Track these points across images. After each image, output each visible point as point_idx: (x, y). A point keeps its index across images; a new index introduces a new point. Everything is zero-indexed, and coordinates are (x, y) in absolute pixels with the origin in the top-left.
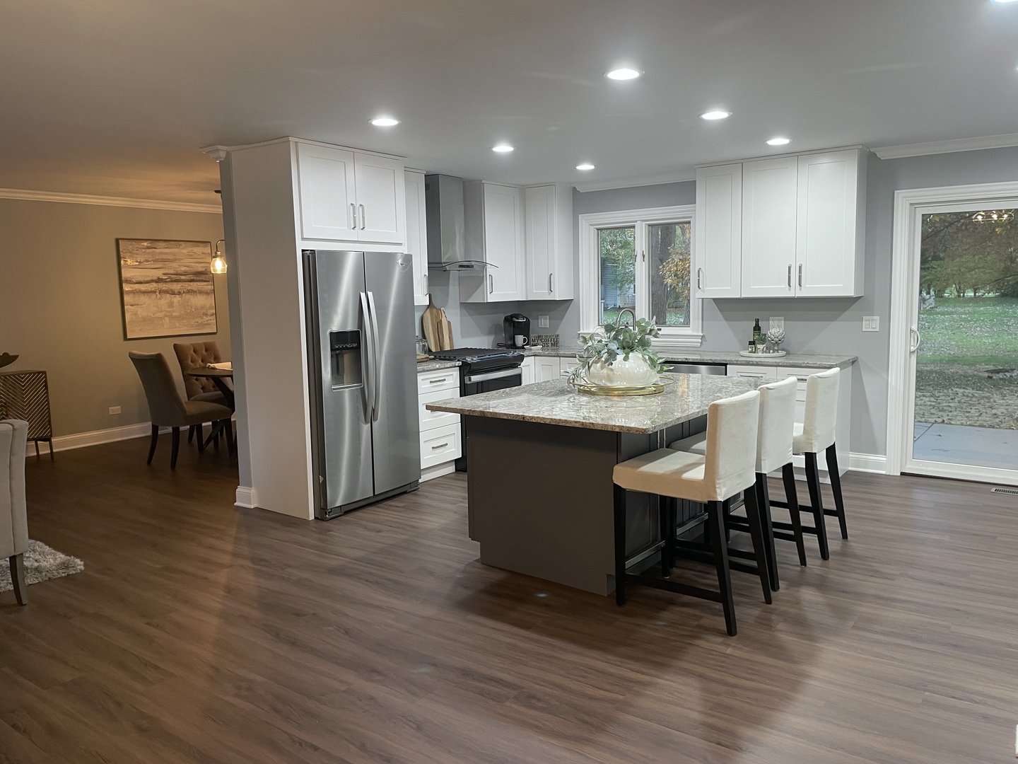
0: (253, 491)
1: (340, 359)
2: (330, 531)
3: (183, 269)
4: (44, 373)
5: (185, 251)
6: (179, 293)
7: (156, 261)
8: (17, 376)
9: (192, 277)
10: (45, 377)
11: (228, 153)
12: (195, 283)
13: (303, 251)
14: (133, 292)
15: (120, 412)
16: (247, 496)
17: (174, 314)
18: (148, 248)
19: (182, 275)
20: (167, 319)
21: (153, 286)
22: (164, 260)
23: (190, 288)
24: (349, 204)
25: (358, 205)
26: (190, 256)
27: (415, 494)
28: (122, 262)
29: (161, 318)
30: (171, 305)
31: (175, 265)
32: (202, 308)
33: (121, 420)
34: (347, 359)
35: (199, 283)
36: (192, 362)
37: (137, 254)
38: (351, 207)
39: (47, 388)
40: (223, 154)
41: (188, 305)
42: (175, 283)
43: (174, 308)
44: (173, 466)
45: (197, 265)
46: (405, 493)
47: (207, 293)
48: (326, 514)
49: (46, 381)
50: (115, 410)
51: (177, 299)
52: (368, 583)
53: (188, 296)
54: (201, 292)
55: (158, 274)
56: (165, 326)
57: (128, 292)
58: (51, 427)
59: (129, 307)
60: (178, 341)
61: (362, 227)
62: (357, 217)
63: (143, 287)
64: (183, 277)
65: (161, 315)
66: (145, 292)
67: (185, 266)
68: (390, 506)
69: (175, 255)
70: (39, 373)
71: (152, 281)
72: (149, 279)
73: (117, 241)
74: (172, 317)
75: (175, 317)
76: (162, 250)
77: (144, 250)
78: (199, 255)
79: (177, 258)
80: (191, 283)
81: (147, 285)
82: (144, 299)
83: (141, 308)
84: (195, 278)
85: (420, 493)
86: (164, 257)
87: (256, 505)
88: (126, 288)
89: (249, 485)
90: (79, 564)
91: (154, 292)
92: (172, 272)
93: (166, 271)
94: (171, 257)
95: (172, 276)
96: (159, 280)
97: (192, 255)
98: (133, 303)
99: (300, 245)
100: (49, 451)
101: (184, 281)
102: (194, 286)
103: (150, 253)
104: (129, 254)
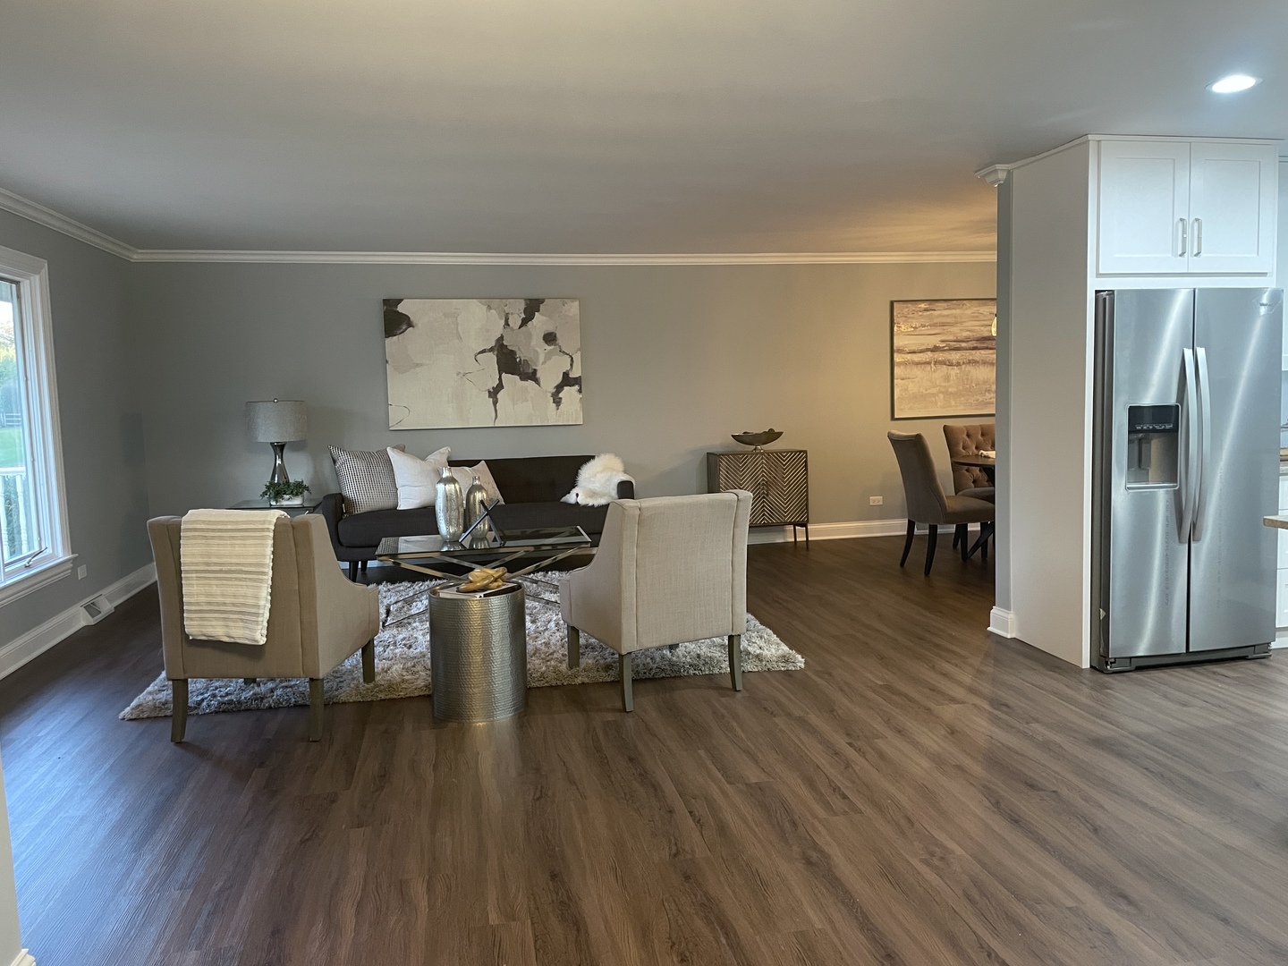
0: (1011, 616)
1: (1144, 446)
2: (1110, 689)
3: (965, 334)
4: (805, 452)
5: (969, 312)
6: (958, 364)
7: (935, 325)
8: (780, 453)
9: (975, 344)
10: (806, 457)
11: (1009, 173)
12: (978, 352)
13: (1097, 292)
14: (905, 364)
15: (881, 503)
16: (1004, 622)
17: (950, 390)
18: (926, 310)
19: (963, 341)
20: (941, 396)
21: (928, 356)
22: (943, 325)
23: (971, 358)
24: (1177, 219)
25: (1192, 219)
26: (975, 318)
27: (1261, 664)
28: (895, 328)
29: (934, 394)
30: (947, 378)
31: (955, 329)
32: (985, 382)
33: (882, 513)
34: (1155, 447)
35: (982, 352)
36: (964, 448)
37: (912, 318)
38: (1180, 225)
39: (806, 469)
40: (1002, 176)
41: (967, 379)
42: (954, 352)
43: (951, 382)
44: (927, 572)
45: (982, 328)
46: (1244, 658)
47: (989, 364)
48: (1107, 664)
49: (806, 462)
50: (876, 500)
51: (954, 371)
52: (1147, 773)
53: (968, 368)
54: (982, 363)
55: (935, 341)
56: (939, 404)
57: (900, 364)
58: (807, 512)
59: (899, 381)
60: (949, 422)
61: (1195, 252)
62: (1188, 237)
63: (916, 358)
64: (964, 345)
65: (934, 391)
66: (918, 364)
67: (967, 331)
68: (1214, 673)
69: (955, 317)
70: (800, 452)
71: (928, 350)
72: (924, 347)
73: (892, 303)
74: (946, 393)
75: (951, 393)
76: (942, 312)
77: (920, 313)
78: (985, 316)
79: (959, 320)
80: (973, 352)
81: (921, 354)
82: (917, 371)
83: (912, 382)
84: (979, 345)
85: (1272, 663)
86: (943, 320)
87: (1014, 635)
88: (897, 358)
89: (1007, 607)
90: (800, 661)
91: (929, 363)
92: (951, 338)
93: (944, 338)
94: (951, 320)
95: (951, 343)
96: (935, 349)
97: (977, 317)
98: (903, 376)
99: (1093, 284)
100: (805, 539)
101: (965, 349)
102: (977, 355)
103: (928, 315)
104: (904, 319)
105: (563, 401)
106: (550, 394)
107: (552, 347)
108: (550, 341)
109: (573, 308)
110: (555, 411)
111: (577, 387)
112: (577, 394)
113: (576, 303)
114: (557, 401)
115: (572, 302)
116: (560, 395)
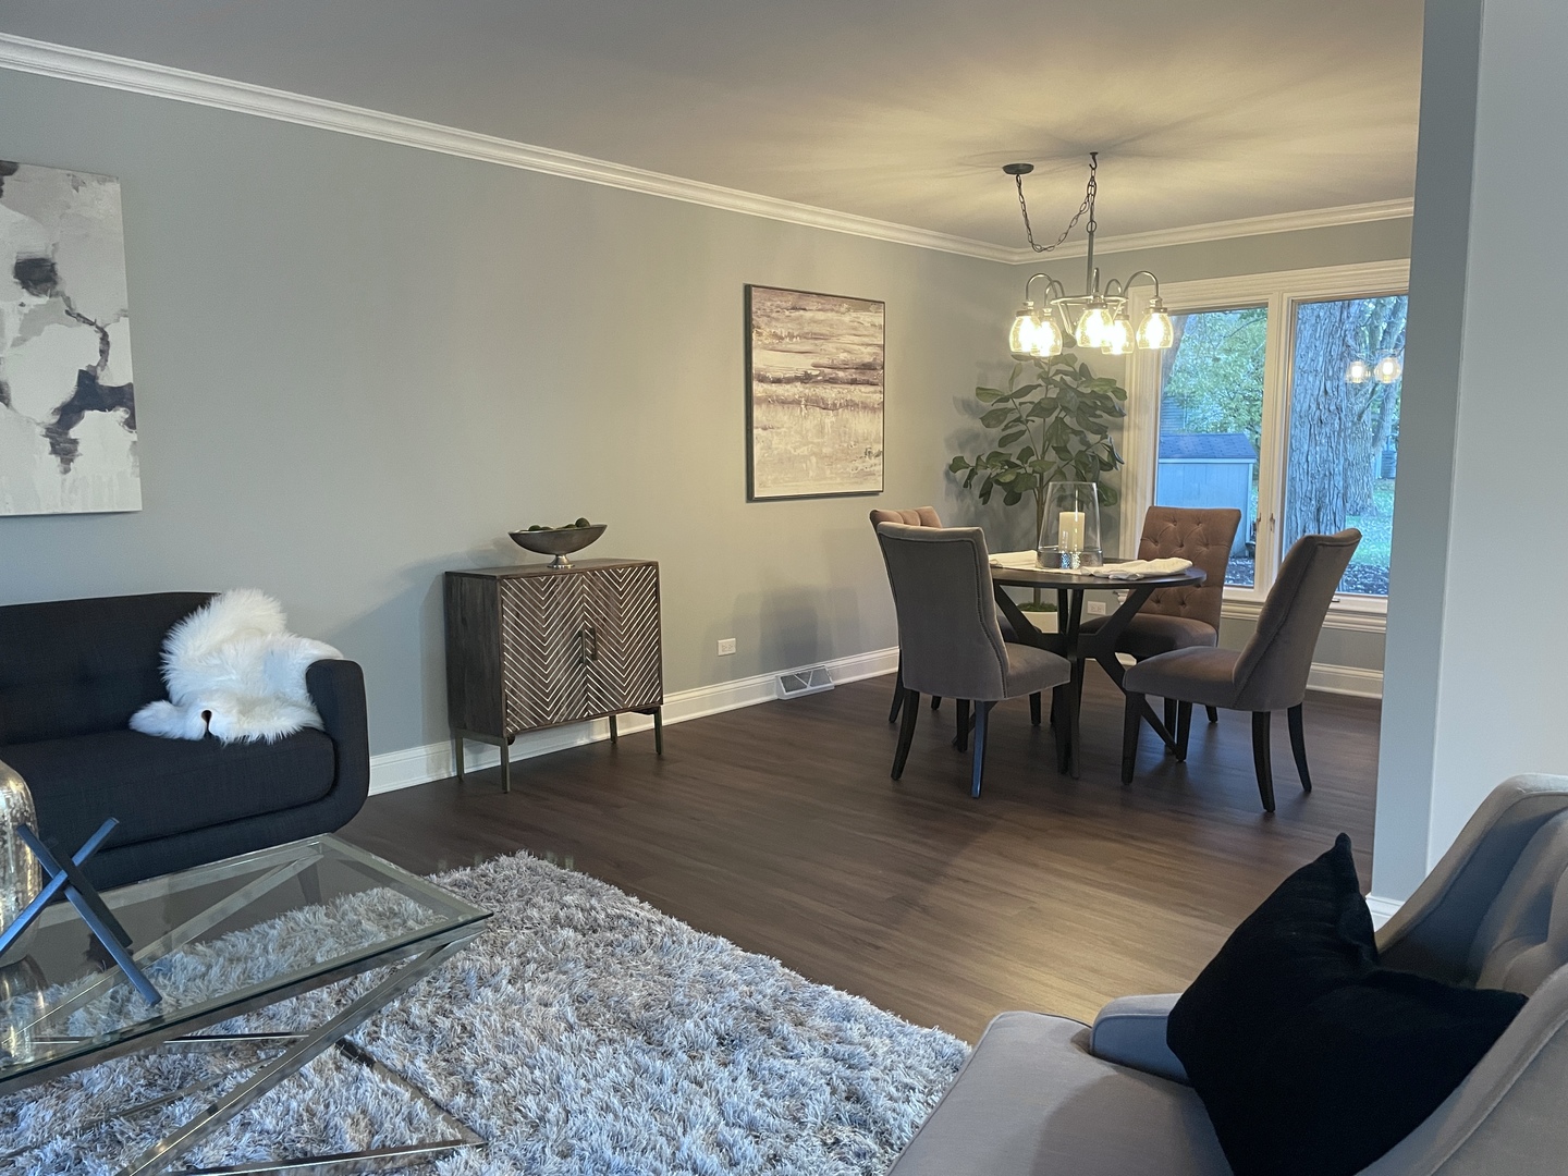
3: (843, 356)
4: (655, 565)
5: (847, 318)
6: (834, 407)
7: (804, 336)
9: (854, 374)
10: (657, 575)
12: (857, 388)
15: (734, 651)
17: (824, 450)
18: (794, 308)
19: (840, 369)
21: (797, 390)
22: (816, 337)
23: (849, 397)
26: (854, 331)
28: (754, 336)
29: (804, 457)
30: (821, 430)
31: (830, 347)
32: (866, 439)
33: (735, 668)
35: (863, 388)
37: (777, 320)
39: (657, 600)
41: (845, 433)
42: (830, 386)
43: (826, 438)
45: (862, 348)
47: (874, 410)
49: (656, 584)
50: (727, 645)
51: (829, 419)
53: (846, 414)
54: (865, 407)
55: (804, 364)
56: (811, 474)
57: (759, 400)
58: (661, 686)
59: (759, 431)
63: (782, 391)
64: (841, 374)
65: (804, 450)
66: (784, 402)
67: (845, 351)
69: (831, 326)
70: (648, 565)
71: (797, 379)
72: (791, 374)
73: (748, 289)
75: (825, 456)
76: (814, 314)
77: (787, 313)
78: (866, 328)
79: (835, 332)
80: (852, 387)
81: (788, 387)
82: (782, 416)
83: (778, 434)
84: (858, 377)
86: (816, 329)
88: (758, 389)
91: (799, 403)
92: (825, 361)
93: (817, 360)
94: (825, 330)
95: (827, 370)
96: (806, 379)
98: (765, 423)
101: (843, 382)
102: (857, 393)
103: (797, 319)
104: (765, 319)
105: (80, 448)
106: (40, 430)
107: (43, 300)
108: (36, 283)
109: (104, 202)
110: (59, 477)
111: (121, 414)
112: (123, 431)
113: (113, 188)
114: (64, 449)
115: (102, 181)
116: (73, 433)
